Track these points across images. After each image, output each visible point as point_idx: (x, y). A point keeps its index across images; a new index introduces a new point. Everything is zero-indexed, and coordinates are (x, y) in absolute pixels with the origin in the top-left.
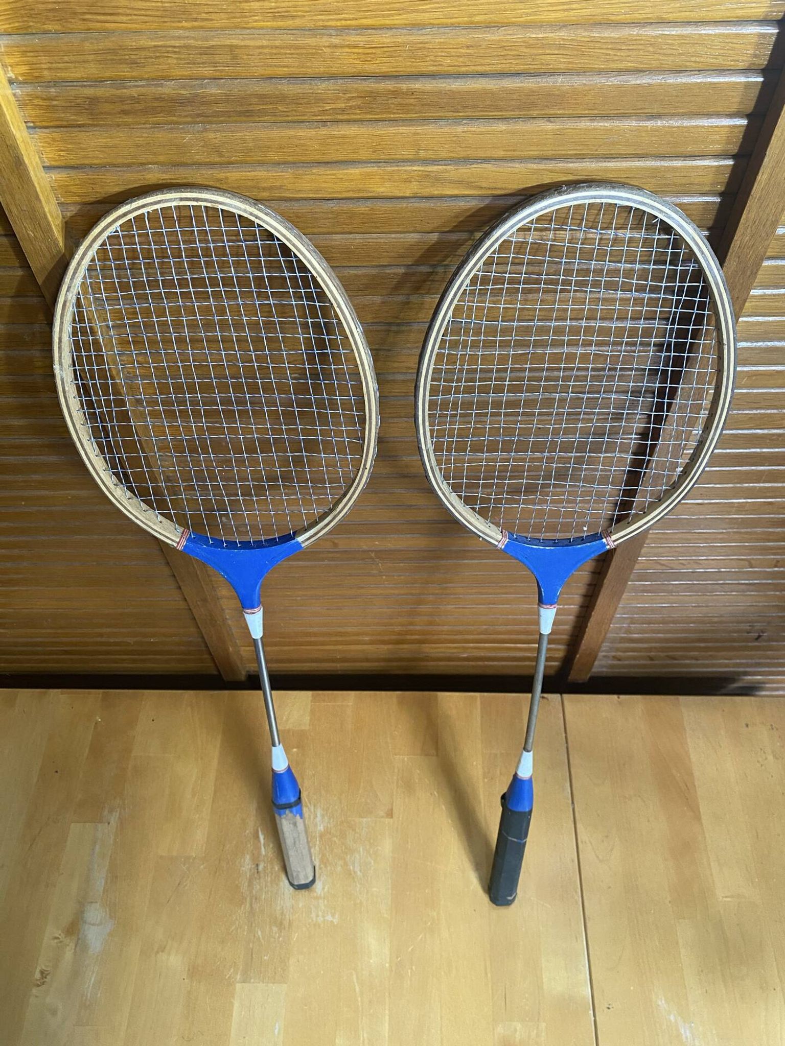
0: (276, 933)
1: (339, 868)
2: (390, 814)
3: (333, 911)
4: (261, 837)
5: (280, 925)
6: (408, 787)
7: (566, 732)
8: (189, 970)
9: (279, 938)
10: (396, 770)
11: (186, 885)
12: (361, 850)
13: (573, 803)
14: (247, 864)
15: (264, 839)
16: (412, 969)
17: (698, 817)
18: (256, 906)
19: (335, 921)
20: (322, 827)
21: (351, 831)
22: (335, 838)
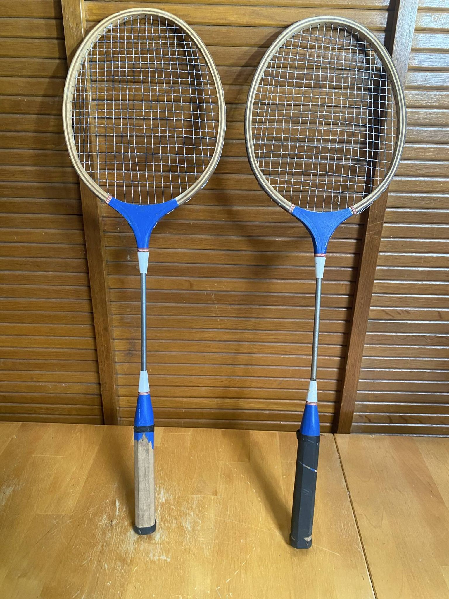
0: (119, 567)
1: (174, 525)
2: (215, 493)
3: (167, 552)
4: (117, 504)
5: (123, 561)
6: (229, 478)
7: (338, 452)
8: (43, 591)
9: (121, 570)
10: (220, 469)
11: (53, 533)
12: (192, 514)
13: (348, 491)
14: (104, 520)
15: (119, 505)
16: (229, 595)
17: (441, 502)
18: (106, 548)
19: (169, 560)
20: (164, 500)
21: (185, 503)
22: (173, 507)
